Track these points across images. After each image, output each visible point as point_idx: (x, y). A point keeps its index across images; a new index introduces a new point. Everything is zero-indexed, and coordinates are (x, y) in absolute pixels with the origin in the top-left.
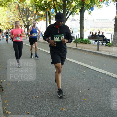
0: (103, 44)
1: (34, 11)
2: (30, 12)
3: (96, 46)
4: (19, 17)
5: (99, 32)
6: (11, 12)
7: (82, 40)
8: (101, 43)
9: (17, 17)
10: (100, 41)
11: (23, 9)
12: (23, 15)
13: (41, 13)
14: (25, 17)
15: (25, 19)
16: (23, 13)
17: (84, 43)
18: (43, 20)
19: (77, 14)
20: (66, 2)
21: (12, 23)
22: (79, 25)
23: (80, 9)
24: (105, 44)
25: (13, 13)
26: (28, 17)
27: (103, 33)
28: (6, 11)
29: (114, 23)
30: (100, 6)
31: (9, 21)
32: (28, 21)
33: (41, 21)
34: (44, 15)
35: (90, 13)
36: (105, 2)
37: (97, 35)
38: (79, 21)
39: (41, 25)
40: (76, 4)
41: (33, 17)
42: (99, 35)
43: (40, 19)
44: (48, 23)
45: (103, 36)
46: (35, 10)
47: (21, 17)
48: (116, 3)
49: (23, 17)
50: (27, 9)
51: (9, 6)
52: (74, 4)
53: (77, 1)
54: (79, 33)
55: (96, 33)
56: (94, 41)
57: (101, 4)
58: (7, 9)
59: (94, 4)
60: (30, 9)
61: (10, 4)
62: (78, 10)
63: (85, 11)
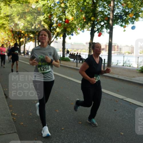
0: (80, 62)
1: (25, 34)
2: (22, 35)
3: (75, 63)
4: (12, 38)
5: (77, 53)
6: (5, 34)
7: (64, 58)
8: (78, 61)
9: (10, 38)
10: (78, 59)
11: (16, 32)
12: (16, 36)
13: (32, 35)
14: (18, 38)
15: (18, 40)
16: (16, 35)
17: (65, 61)
18: (33, 41)
19: (60, 38)
20: (52, 28)
21: (6, 43)
22: (62, 47)
23: (63, 34)
24: (81, 62)
25: (7, 34)
26: (20, 38)
27: (80, 54)
28: (1, 32)
29: (88, 47)
30: (78, 33)
31: (4, 41)
32: (20, 42)
33: (30, 42)
34: (34, 38)
35: (70, 38)
36: (82, 30)
37: (75, 55)
38: (62, 44)
39: (30, 45)
40: (60, 31)
41: (25, 39)
42: (77, 55)
43: (30, 40)
44: (37, 44)
45: (80, 56)
46: (27, 33)
47: (14, 38)
48: (90, 31)
49: (16, 38)
50: (20, 32)
51: (4, 29)
52: (58, 30)
53: (61, 29)
54: (62, 52)
55: (75, 54)
56: (73, 60)
57: (78, 31)
58: (2, 31)
59: (73, 32)
60: (23, 32)
61: (5, 27)
62: (62, 35)
63: (66, 36)
